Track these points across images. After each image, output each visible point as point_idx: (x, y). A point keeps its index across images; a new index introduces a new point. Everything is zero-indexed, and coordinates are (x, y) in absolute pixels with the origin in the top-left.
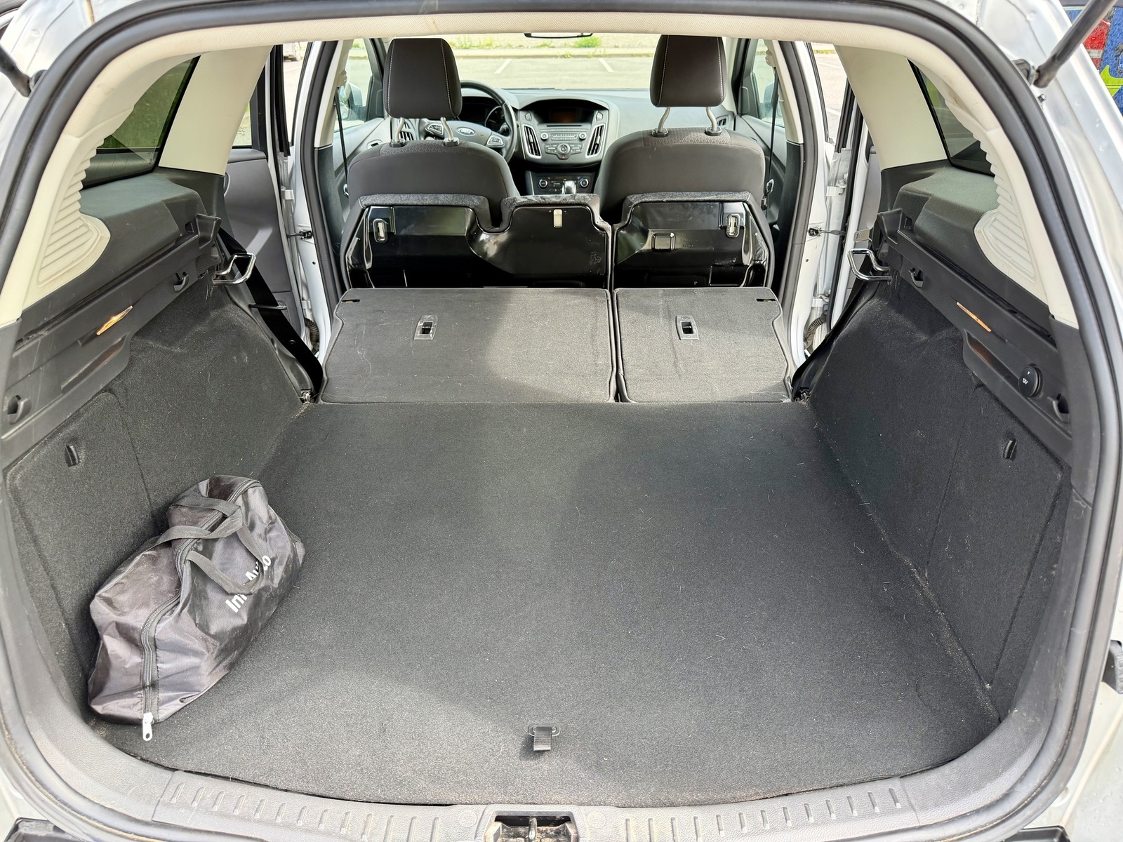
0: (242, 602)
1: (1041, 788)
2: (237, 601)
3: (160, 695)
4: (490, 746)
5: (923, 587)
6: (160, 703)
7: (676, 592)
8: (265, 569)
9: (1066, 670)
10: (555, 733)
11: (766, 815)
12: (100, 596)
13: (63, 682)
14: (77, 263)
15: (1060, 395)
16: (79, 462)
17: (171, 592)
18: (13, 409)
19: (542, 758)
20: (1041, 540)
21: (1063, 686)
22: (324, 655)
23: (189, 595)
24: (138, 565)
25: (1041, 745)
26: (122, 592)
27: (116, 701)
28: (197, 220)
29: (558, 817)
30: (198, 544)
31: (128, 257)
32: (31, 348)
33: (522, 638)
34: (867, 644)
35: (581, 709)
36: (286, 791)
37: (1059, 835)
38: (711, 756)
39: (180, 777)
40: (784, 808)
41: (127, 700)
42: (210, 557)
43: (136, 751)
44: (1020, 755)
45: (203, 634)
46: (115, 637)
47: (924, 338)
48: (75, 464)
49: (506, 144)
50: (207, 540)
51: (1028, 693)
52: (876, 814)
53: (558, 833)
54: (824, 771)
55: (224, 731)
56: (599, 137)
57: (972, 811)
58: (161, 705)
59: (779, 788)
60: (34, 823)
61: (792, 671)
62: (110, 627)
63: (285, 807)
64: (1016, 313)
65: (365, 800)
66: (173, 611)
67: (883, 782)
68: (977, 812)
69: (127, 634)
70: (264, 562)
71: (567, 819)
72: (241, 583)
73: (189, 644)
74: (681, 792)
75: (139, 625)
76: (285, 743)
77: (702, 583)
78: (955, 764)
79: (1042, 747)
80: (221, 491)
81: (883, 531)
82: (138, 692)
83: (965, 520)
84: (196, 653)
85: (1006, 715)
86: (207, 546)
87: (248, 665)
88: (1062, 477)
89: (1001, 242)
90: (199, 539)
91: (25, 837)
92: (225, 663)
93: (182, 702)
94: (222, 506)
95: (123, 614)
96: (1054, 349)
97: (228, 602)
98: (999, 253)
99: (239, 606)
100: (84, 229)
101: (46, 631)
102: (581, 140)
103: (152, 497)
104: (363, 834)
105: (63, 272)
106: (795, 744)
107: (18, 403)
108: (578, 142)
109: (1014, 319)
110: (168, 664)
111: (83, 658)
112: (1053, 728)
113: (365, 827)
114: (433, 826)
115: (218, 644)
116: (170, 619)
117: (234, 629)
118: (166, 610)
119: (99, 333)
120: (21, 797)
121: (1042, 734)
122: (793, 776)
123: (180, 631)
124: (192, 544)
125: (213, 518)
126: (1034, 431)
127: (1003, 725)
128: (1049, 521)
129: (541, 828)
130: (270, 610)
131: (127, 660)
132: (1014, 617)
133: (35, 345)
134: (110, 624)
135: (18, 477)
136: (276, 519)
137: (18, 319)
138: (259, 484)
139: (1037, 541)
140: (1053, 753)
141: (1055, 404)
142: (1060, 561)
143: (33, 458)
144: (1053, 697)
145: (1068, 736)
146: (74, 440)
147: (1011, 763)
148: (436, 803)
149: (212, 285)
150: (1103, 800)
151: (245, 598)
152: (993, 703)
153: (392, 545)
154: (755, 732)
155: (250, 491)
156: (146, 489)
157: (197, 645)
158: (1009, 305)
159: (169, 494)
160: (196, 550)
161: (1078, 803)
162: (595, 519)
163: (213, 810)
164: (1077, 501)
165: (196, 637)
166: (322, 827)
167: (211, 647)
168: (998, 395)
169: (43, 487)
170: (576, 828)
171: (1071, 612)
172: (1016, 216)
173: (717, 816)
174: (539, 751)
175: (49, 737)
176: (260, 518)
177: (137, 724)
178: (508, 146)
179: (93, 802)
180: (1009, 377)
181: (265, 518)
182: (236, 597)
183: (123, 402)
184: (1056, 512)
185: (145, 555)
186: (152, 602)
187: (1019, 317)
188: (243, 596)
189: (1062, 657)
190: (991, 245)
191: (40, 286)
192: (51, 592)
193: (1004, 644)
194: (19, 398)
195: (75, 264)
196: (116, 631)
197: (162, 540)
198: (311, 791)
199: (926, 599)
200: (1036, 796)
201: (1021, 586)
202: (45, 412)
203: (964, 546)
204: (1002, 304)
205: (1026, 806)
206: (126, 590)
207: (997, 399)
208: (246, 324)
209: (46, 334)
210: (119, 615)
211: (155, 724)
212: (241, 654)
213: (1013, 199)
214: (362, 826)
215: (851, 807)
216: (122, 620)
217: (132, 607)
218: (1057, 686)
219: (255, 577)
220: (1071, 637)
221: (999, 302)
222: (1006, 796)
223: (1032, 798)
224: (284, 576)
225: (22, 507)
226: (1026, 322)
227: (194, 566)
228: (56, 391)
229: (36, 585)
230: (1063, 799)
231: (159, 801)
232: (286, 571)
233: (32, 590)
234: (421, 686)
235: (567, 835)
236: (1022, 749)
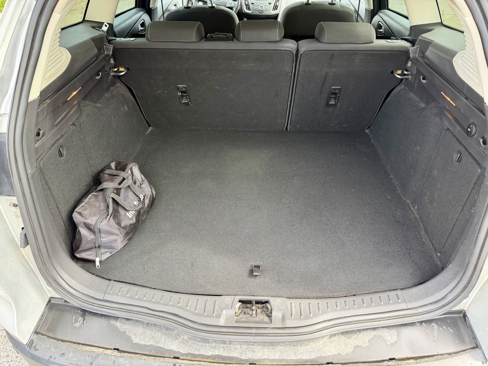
0: (133, 214)
1: (458, 296)
2: (131, 213)
3: (102, 251)
4: (236, 273)
5: (414, 213)
6: (102, 254)
7: (310, 213)
8: (142, 200)
9: (474, 251)
10: (261, 268)
11: (346, 303)
12: (76, 211)
13: (63, 245)
14: (59, 69)
15: (484, 137)
16: (64, 156)
17: (105, 210)
18: (38, 134)
19: (256, 278)
20: (468, 197)
21: (472, 257)
22: (167, 235)
23: (113, 211)
24: (90, 198)
25: (460, 279)
26: (85, 209)
27: (84, 253)
28: (104, 46)
29: (263, 301)
30: (114, 190)
31: (78, 65)
32: (43, 108)
33: (247, 230)
34: (389, 236)
35: (272, 259)
36: (155, 289)
37: (463, 313)
38: (325, 279)
39: (112, 282)
40: (354, 300)
41: (89, 252)
42: (119, 196)
43: (94, 272)
44: (451, 282)
45: (119, 227)
46: (83, 228)
47: (423, 105)
48: (62, 156)
49: (235, 5)
50: (117, 189)
51: (456, 258)
52: (391, 304)
53: (263, 307)
54: (370, 286)
55: (128, 265)
56: (278, 2)
57: (429, 304)
58: (102, 255)
59: (352, 292)
60: (56, 299)
61: (358, 246)
62: (81, 224)
63: (156, 295)
64: (468, 99)
65: (186, 293)
66: (107, 218)
67: (394, 291)
68: (431, 303)
69: (88, 227)
70: (141, 197)
71: (267, 302)
72: (132, 206)
73: (113, 231)
74: (312, 293)
75: (93, 223)
76: (153, 270)
77: (321, 209)
78: (423, 285)
79: (460, 280)
80: (122, 167)
81: (398, 189)
82: (93, 249)
83: (435, 186)
84: (116, 235)
85: (446, 267)
86: (118, 191)
87: (136, 239)
88: (481, 171)
89: (465, 67)
90: (115, 188)
91: (53, 304)
92: (127, 238)
93: (111, 253)
94: (123, 174)
95: (86, 219)
96: (484, 117)
97: (127, 214)
98: (463, 72)
99: (132, 216)
100: (61, 54)
101: (56, 225)
102: (270, 4)
103: (92, 169)
104: (187, 306)
105: (54, 74)
106: (359, 275)
107: (40, 132)
108: (268, 4)
109: (467, 102)
110: (105, 239)
111: (70, 235)
112: (466, 273)
113: (188, 303)
114: (215, 303)
115: (125, 231)
116: (105, 222)
117: (131, 225)
118: (104, 217)
119: (68, 100)
120: (51, 289)
121: (461, 275)
122: (357, 288)
123: (110, 226)
124: (112, 190)
125: (119, 179)
126: (470, 151)
127: (445, 271)
128: (473, 189)
129: (256, 305)
130: (144, 216)
131: (89, 237)
132: (453, 228)
133: (45, 107)
134: (81, 223)
135: (41, 162)
136: (144, 179)
137: (38, 96)
138: (137, 165)
139: (466, 198)
140: (465, 283)
141: (481, 140)
142: (476, 206)
143: (46, 154)
144: (467, 261)
145: (472, 276)
146: (61, 146)
147: (446, 285)
148: (215, 294)
149: (111, 75)
150: (483, 301)
151: (134, 212)
152: (440, 261)
153: (192, 191)
154: (343, 270)
155: (133, 167)
156: (90, 166)
157: (117, 232)
158: (465, 95)
159: (99, 168)
160: (114, 192)
161: (472, 301)
162: (276, 182)
163: (127, 296)
164: (486, 183)
165: (116, 228)
166: (171, 303)
167: (122, 232)
168: (456, 134)
169: (51, 167)
170: (271, 305)
171: (479, 228)
172: (474, 57)
173: (327, 303)
174: (255, 275)
175: (61, 267)
176: (138, 179)
177: (93, 262)
178: (236, 6)
179: (80, 292)
180: (462, 127)
181: (140, 179)
182: (131, 212)
183: (79, 130)
184: (476, 186)
185: (93, 194)
186: (97, 214)
187: (470, 101)
188: (133, 211)
189: (472, 246)
190: (460, 68)
191: (46, 81)
192: (57, 210)
193: (448, 238)
194: (40, 130)
195: (58, 70)
196: (84, 225)
197: (99, 188)
198: (165, 289)
199: (415, 218)
200: (456, 298)
201: (457, 216)
202: (50, 135)
203: (434, 197)
204: (462, 95)
205: (451, 302)
206: (87, 209)
207: (455, 136)
208: (125, 93)
209: (49, 101)
210: (85, 219)
211: (101, 262)
212: (133, 235)
213: (473, 49)
214: (186, 303)
215: (381, 300)
216: (86, 221)
217: (90, 216)
218: (469, 257)
219: (138, 203)
220: (478, 238)
221: (461, 93)
222: (443, 298)
223: (454, 299)
224: (149, 203)
225: (43, 175)
226: (473, 104)
227: (114, 199)
228: (54, 126)
229: (51, 207)
230: (466, 300)
231: (105, 292)
232: (149, 201)
233: (50, 209)
234: (207, 248)
235: (267, 308)
236: (452, 280)
